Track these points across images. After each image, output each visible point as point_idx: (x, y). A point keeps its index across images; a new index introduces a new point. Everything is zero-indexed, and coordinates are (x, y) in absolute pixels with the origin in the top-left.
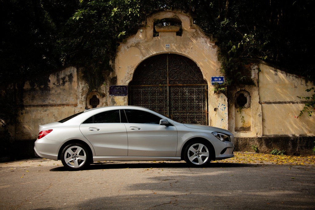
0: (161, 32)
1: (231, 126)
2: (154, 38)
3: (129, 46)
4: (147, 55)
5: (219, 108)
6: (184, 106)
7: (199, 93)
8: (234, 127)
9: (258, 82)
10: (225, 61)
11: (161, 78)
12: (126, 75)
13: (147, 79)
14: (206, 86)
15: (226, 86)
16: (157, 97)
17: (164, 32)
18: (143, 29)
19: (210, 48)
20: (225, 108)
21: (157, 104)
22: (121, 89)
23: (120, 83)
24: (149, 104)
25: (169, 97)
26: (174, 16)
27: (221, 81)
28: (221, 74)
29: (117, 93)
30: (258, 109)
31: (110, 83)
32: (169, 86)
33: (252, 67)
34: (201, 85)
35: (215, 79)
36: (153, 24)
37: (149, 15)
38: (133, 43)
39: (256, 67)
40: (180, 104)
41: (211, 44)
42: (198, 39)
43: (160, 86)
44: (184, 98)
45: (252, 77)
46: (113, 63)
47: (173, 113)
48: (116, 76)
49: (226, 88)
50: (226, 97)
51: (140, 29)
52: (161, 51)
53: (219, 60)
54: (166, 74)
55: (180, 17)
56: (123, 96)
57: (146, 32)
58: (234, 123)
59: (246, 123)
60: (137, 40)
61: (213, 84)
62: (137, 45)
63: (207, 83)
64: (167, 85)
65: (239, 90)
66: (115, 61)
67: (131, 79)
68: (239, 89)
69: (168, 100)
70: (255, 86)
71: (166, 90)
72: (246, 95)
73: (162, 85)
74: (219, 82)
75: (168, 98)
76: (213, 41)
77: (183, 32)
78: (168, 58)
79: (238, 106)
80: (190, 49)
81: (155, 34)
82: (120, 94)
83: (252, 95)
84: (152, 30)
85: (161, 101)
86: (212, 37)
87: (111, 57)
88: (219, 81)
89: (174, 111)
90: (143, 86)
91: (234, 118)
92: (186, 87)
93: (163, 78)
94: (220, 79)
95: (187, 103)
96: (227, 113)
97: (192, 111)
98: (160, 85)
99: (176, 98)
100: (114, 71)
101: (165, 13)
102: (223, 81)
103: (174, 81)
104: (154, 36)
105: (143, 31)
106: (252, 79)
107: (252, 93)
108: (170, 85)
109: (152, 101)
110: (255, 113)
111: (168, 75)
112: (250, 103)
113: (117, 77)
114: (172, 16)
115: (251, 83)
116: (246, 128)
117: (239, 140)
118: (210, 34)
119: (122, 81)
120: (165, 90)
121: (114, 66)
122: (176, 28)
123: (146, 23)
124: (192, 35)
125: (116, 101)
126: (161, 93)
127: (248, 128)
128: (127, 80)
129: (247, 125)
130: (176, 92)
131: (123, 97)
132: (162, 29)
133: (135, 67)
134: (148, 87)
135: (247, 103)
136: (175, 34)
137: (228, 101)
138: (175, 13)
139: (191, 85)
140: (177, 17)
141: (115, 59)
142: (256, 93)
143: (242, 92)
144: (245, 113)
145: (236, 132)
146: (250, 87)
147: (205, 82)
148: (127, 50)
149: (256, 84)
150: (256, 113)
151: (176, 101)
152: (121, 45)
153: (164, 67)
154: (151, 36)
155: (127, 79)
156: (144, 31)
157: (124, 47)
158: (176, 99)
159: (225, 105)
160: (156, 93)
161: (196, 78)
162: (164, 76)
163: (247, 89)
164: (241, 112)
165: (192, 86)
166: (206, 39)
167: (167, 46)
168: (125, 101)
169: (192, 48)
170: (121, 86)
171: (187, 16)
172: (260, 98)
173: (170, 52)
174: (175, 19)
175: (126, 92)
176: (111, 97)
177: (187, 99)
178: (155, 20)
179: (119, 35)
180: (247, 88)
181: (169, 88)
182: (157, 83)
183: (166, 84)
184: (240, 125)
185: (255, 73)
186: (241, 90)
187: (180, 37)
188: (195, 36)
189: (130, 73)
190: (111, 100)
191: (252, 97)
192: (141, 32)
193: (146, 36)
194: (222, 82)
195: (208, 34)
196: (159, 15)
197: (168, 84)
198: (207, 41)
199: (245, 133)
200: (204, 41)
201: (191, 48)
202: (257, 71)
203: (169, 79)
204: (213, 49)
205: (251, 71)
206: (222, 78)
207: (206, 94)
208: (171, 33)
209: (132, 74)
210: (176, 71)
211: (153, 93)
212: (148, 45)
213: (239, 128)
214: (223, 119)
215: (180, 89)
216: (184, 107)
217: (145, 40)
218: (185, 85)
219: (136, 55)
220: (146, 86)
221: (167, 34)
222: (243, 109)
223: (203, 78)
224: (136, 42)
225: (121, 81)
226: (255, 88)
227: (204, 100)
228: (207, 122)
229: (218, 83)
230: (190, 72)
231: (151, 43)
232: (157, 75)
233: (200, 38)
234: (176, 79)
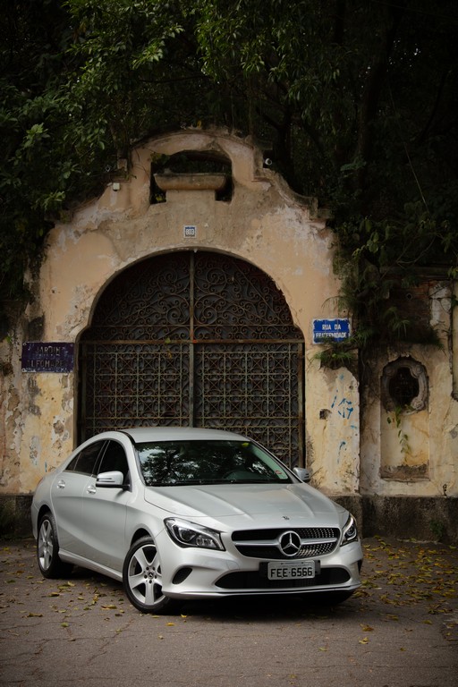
0: (171, 189)
1: (371, 461)
2: (151, 206)
3: (81, 231)
4: (130, 256)
5: (335, 411)
6: (237, 401)
7: (279, 364)
8: (378, 466)
9: (451, 337)
10: (352, 275)
11: (172, 321)
12: (72, 312)
13: (131, 322)
14: (301, 345)
15: (353, 349)
16: (159, 374)
17: (179, 189)
18: (119, 181)
19: (312, 237)
20: (351, 410)
21: (159, 396)
22: (55, 353)
23: (53, 335)
24: (137, 396)
25: (195, 374)
26: (209, 145)
27: (340, 331)
28: (342, 313)
29: (43, 363)
30: (447, 414)
31: (25, 336)
32: (195, 344)
33: (432, 291)
34: (284, 341)
35: (324, 327)
36: (148, 167)
37: (136, 143)
38: (93, 222)
39: (444, 292)
40: (224, 396)
41: (313, 224)
42: (276, 211)
43: (169, 344)
44: (236, 379)
45: (433, 322)
46: (33, 277)
47: (206, 420)
48: (43, 316)
49: (356, 351)
50: (354, 379)
51: (113, 182)
52: (171, 244)
53: (335, 270)
54: (188, 308)
55: (227, 147)
56: (59, 371)
57: (129, 191)
58: (379, 455)
59: (414, 454)
60: (105, 212)
61: (317, 340)
62: (103, 227)
63: (303, 338)
64: (188, 341)
65: (393, 358)
66: (39, 271)
67: (85, 324)
68: (396, 355)
69: (191, 385)
70: (440, 346)
71: (186, 356)
72: (415, 371)
73: (175, 342)
74: (337, 335)
75: (191, 377)
76: (319, 217)
77: (236, 190)
78: (192, 264)
79: (392, 404)
80: (255, 239)
81: (157, 195)
82: (53, 367)
83: (431, 372)
84: (147, 185)
85: (170, 386)
86: (315, 205)
87: (29, 260)
88: (336, 331)
89: (209, 415)
90: (121, 342)
91: (379, 440)
92: (244, 345)
93: (178, 321)
94: (339, 327)
95: (246, 393)
96: (357, 424)
97: (258, 416)
98: (168, 341)
99: (215, 379)
100: (37, 299)
101: (184, 137)
102: (347, 331)
103: (208, 330)
104: (153, 201)
105: (121, 186)
106: (432, 328)
107: (432, 369)
108: (197, 341)
109: (145, 385)
110: (439, 426)
111: (192, 313)
112: (426, 395)
113: (46, 317)
114: (205, 145)
115: (429, 339)
116: (416, 469)
117: (391, 505)
118: (310, 198)
119: (59, 329)
120: (184, 355)
121: (36, 286)
122: (214, 180)
123: (130, 165)
124: (261, 200)
125: (39, 387)
126: (171, 364)
127: (419, 469)
128: (73, 328)
129: (416, 461)
130: (214, 361)
131: (60, 376)
132: (174, 182)
133: (96, 290)
134: (136, 346)
135: (419, 397)
136: (212, 195)
137: (361, 390)
138: (212, 135)
139: (258, 341)
140: (220, 147)
141: (39, 266)
142: (443, 368)
143: (405, 364)
144: (413, 426)
145: (382, 481)
146: (427, 350)
147: (297, 333)
148: (76, 241)
149: (445, 343)
150: (443, 426)
151: (215, 386)
152: (57, 227)
153: (183, 287)
154: (142, 203)
155: (72, 325)
156: (125, 186)
157: (65, 231)
158: (214, 382)
159: (350, 403)
160: (157, 365)
161: (273, 322)
162: (182, 316)
163: (416, 355)
164: (399, 422)
165: (259, 344)
166: (299, 211)
167: (188, 232)
168: (66, 387)
169: (258, 237)
170: (55, 345)
171: (244, 144)
172: (454, 384)
173: (198, 247)
174: (214, 152)
175: (70, 360)
176: (27, 375)
177: (246, 380)
178: (154, 155)
179: (46, 201)
180: (417, 353)
181: (195, 351)
182: (162, 335)
183: (186, 337)
184: (398, 458)
185: (442, 310)
186: (400, 359)
187: (225, 204)
188: (269, 202)
189: (82, 307)
190: (26, 383)
191: (433, 381)
192: (116, 190)
193: (129, 201)
194: (344, 334)
195: (303, 197)
196: (167, 141)
197: (192, 338)
198: (303, 218)
199: (410, 484)
200: (294, 217)
201: (256, 235)
202: (447, 304)
203: (195, 323)
204: (319, 241)
205: (430, 305)
206: (344, 325)
207: (299, 369)
208: (200, 193)
209: (86, 308)
210: (216, 300)
211: (149, 365)
212: (136, 226)
213: (394, 468)
214: (344, 443)
215: (225, 353)
216: (235, 404)
217: (127, 212)
218: (241, 341)
219: (100, 257)
220: (130, 342)
221: (189, 196)
222: (405, 414)
223: (292, 323)
224: (101, 218)
225: (56, 331)
226: (441, 353)
227: (294, 384)
228: (301, 449)
229: (333, 339)
230: (256, 305)
231: (142, 222)
232: (161, 311)
233: (284, 207)
234: (214, 323)
